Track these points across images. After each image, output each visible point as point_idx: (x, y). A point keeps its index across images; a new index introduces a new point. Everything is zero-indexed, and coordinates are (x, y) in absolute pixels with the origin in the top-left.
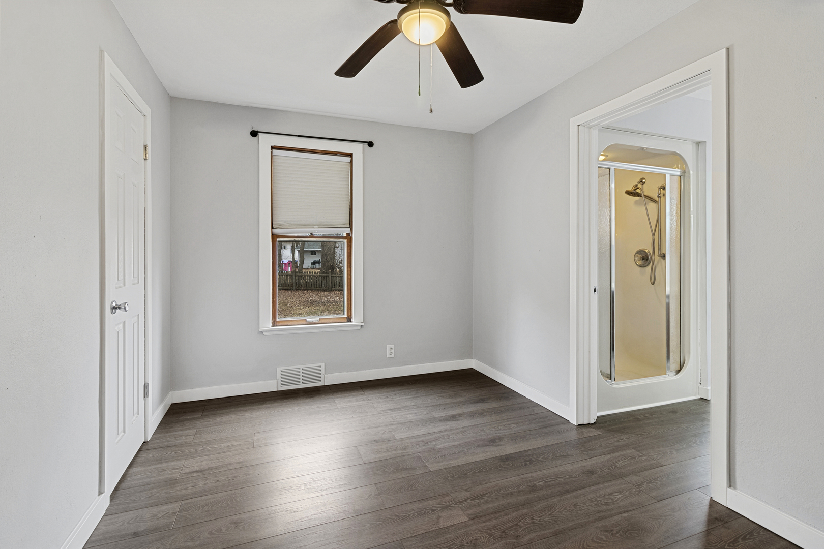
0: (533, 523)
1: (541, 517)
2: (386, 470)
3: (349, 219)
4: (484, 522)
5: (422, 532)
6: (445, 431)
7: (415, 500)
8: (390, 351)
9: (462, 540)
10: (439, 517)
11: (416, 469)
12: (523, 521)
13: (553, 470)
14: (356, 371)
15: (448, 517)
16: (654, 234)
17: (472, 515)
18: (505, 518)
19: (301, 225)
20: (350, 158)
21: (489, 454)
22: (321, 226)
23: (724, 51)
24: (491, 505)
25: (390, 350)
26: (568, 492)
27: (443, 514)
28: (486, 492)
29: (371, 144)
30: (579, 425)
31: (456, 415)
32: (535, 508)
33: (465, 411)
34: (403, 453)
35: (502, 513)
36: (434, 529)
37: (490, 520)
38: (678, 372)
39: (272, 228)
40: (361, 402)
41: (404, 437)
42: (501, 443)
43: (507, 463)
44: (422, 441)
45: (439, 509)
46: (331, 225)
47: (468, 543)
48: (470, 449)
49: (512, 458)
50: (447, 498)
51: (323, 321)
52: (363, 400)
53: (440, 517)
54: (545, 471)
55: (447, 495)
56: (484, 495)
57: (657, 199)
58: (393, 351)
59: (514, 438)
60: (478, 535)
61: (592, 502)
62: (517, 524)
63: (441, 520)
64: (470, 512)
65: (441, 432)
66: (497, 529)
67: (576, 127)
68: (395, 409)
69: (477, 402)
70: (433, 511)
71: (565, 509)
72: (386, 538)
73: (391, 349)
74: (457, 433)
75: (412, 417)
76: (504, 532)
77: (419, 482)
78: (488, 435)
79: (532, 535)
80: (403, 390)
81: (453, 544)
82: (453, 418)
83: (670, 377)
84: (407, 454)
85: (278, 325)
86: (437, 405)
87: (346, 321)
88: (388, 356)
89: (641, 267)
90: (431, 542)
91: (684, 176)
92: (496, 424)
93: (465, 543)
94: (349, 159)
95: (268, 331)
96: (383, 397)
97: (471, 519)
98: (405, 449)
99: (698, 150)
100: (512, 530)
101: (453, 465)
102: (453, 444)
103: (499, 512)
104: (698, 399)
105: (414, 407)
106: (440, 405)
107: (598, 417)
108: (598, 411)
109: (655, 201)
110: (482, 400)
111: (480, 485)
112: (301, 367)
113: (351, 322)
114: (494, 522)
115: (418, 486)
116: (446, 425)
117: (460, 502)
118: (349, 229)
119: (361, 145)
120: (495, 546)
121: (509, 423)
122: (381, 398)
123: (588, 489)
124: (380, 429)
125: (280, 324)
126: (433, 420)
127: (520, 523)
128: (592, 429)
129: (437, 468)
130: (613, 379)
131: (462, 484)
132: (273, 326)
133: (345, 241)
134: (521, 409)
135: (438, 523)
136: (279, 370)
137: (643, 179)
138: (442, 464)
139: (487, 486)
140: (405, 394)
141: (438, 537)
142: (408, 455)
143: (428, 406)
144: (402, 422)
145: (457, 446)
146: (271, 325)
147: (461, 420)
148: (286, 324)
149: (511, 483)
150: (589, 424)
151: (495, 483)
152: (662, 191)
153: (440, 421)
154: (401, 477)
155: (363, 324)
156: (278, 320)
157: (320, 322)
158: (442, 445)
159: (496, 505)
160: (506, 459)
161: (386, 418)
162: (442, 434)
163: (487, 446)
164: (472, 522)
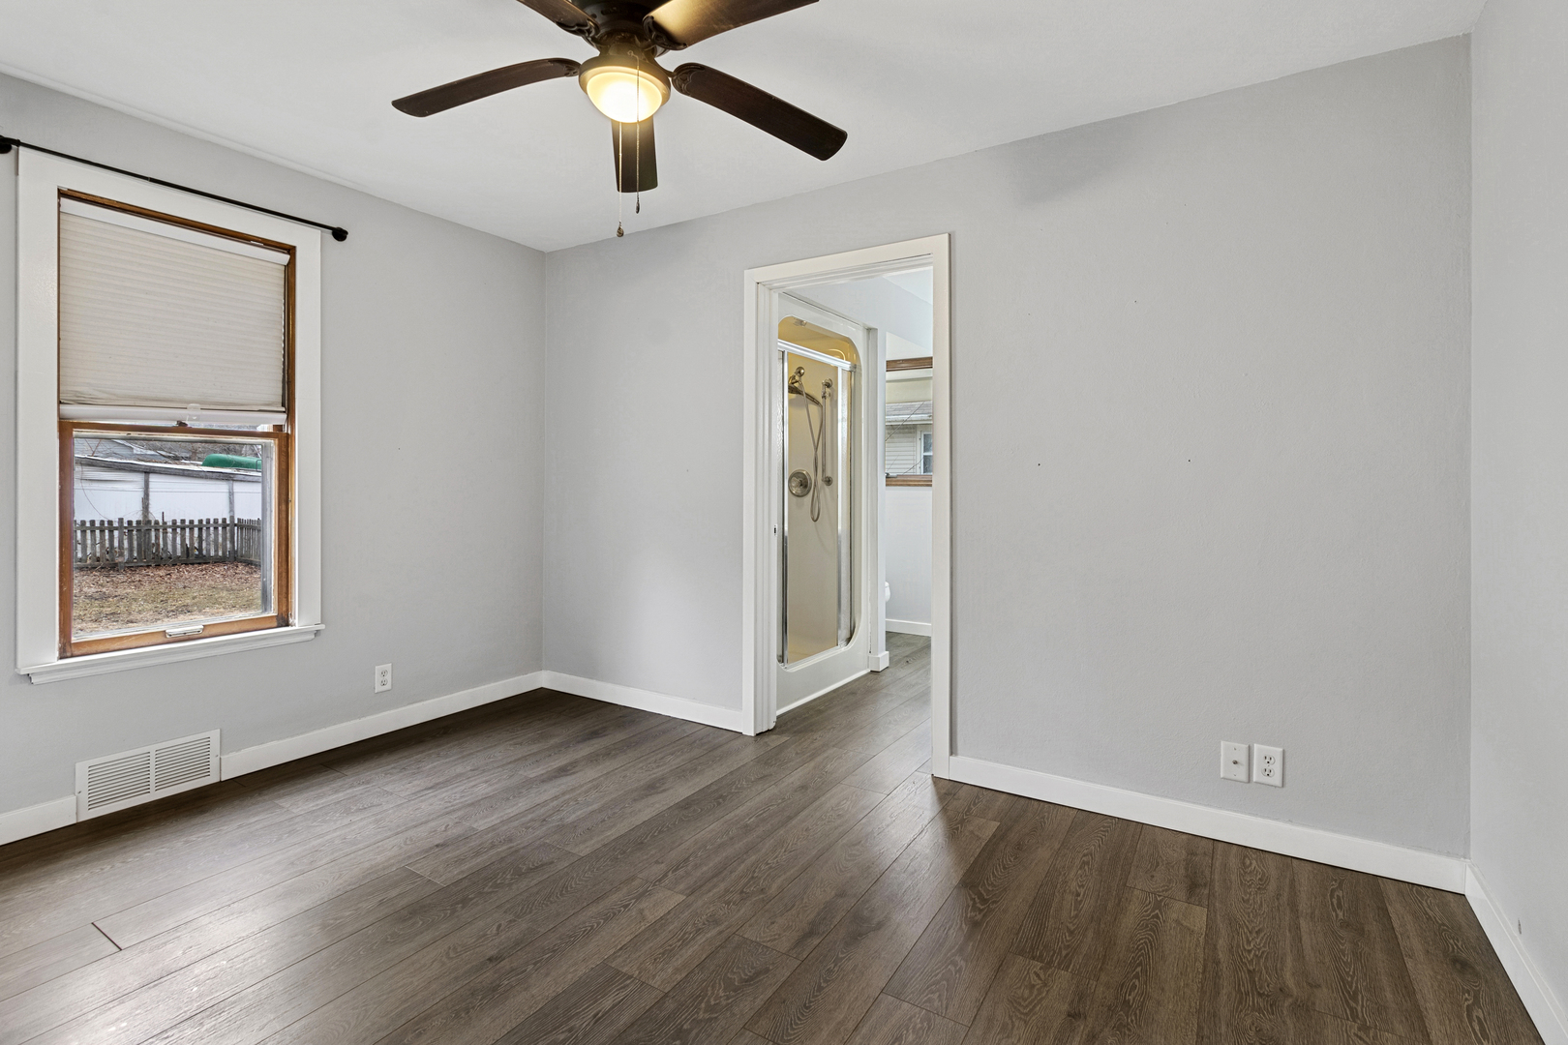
0: (770, 868)
1: (776, 857)
2: (499, 882)
3: (280, 392)
4: (710, 891)
5: (628, 938)
6: (564, 794)
7: (585, 904)
8: (382, 679)
9: (694, 924)
10: (641, 912)
11: (552, 863)
12: (757, 870)
13: (758, 799)
14: (302, 733)
15: (654, 905)
16: (816, 449)
17: (688, 889)
18: (733, 876)
19: (147, 399)
20: (288, 257)
21: (657, 805)
22: (209, 405)
23: (947, 235)
24: (705, 869)
25: (382, 676)
26: (790, 818)
27: (644, 904)
28: (687, 855)
29: (340, 234)
30: (757, 735)
31: (566, 766)
32: (764, 850)
33: (577, 757)
34: (511, 848)
35: (725, 872)
36: (643, 928)
37: (715, 886)
38: (849, 640)
39: (60, 403)
40: (348, 791)
41: (493, 823)
42: (666, 786)
43: (692, 809)
44: (532, 820)
45: (633, 901)
46: (235, 404)
47: (704, 924)
48: (625, 807)
49: (694, 801)
50: (636, 883)
51: (214, 631)
52: (352, 787)
53: (643, 910)
54: (748, 804)
55: (633, 878)
56: (686, 860)
57: (821, 400)
58: (388, 677)
59: (682, 773)
60: (711, 909)
61: (823, 820)
62: (753, 877)
63: (646, 912)
64: (682, 887)
65: (556, 798)
66: (732, 892)
67: (755, 284)
68: (438, 784)
69: (589, 739)
70: (626, 906)
71: (798, 839)
72: (576, 971)
73: (384, 673)
74: (586, 792)
75: (483, 790)
76: (742, 892)
77: (572, 878)
78: (639, 781)
79: (779, 881)
80: (430, 749)
81: (685, 934)
82: (563, 771)
83: (842, 649)
84: (522, 845)
85: (76, 652)
86: (519, 759)
87: (275, 624)
88: (379, 688)
89: (798, 496)
90: (651, 944)
91: (854, 370)
92: (640, 762)
93: (700, 926)
94: (285, 258)
95: (48, 672)
96: (394, 771)
97: (688, 896)
98: (510, 840)
99: (868, 338)
100: (751, 886)
101: (613, 838)
102: (590, 808)
103: (721, 872)
104: (869, 673)
105: (477, 772)
106: (525, 758)
107: (778, 717)
108: (778, 708)
109: (817, 403)
110: (595, 734)
111: (672, 849)
112: (152, 749)
113: (287, 625)
114: (722, 886)
115: (576, 884)
116: (559, 785)
117: (660, 880)
118: (285, 416)
119: (317, 232)
120: (742, 912)
121: (660, 756)
122: (391, 774)
123: (811, 808)
124: (432, 824)
125: (84, 651)
126: (528, 784)
127: (756, 875)
128: (774, 737)
129: (588, 851)
130: (785, 661)
131: (645, 857)
132: (61, 658)
133: (273, 443)
134: (664, 733)
135: (644, 918)
136: (82, 769)
137: (801, 368)
138: (593, 841)
139: (683, 846)
140: (438, 755)
141: (658, 935)
142: (523, 848)
143: (503, 765)
144: (469, 802)
145: (600, 810)
146: (57, 654)
147: (580, 771)
148: (101, 647)
149: (714, 833)
150: (768, 730)
151: (693, 839)
152: (828, 390)
153: (543, 781)
154: (535, 882)
155: (322, 627)
156: (74, 640)
157: (206, 633)
158: (574, 816)
159: (711, 865)
160: (686, 804)
161: (431, 805)
162: (561, 800)
163: (647, 796)
164: (692, 898)
